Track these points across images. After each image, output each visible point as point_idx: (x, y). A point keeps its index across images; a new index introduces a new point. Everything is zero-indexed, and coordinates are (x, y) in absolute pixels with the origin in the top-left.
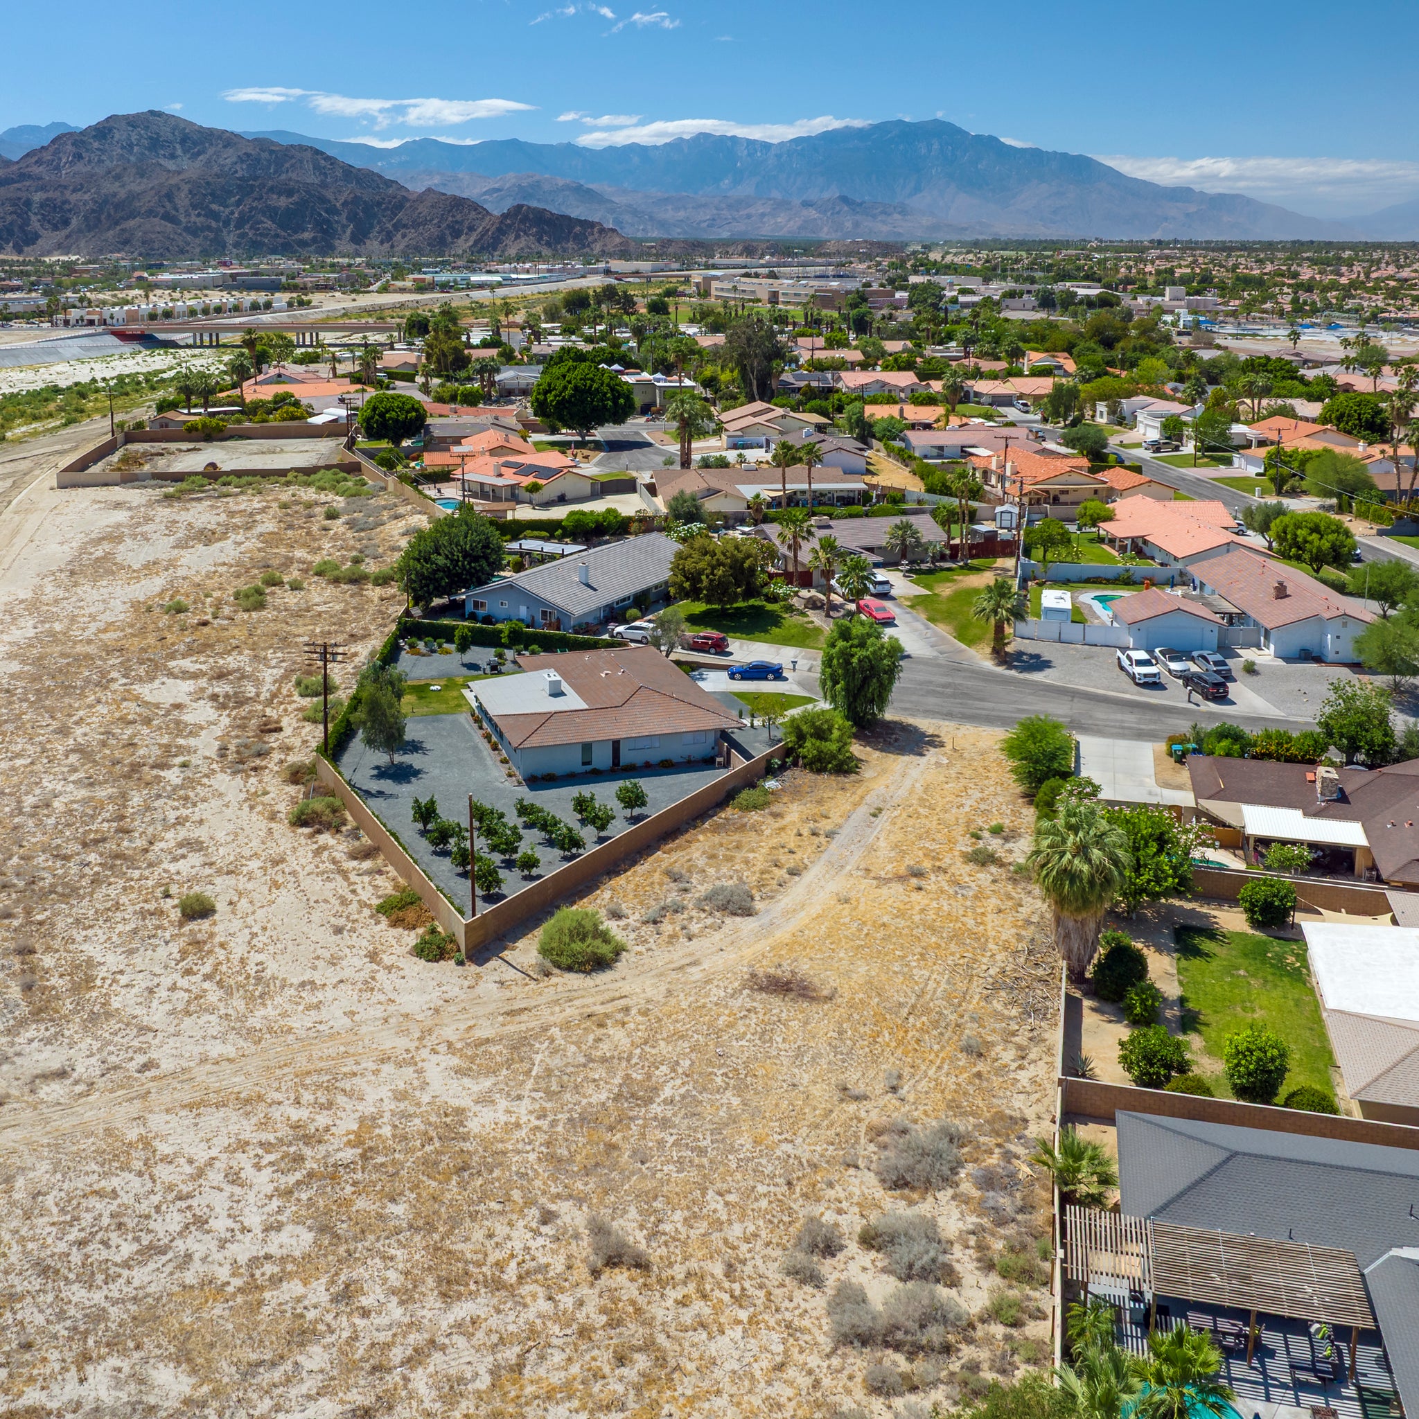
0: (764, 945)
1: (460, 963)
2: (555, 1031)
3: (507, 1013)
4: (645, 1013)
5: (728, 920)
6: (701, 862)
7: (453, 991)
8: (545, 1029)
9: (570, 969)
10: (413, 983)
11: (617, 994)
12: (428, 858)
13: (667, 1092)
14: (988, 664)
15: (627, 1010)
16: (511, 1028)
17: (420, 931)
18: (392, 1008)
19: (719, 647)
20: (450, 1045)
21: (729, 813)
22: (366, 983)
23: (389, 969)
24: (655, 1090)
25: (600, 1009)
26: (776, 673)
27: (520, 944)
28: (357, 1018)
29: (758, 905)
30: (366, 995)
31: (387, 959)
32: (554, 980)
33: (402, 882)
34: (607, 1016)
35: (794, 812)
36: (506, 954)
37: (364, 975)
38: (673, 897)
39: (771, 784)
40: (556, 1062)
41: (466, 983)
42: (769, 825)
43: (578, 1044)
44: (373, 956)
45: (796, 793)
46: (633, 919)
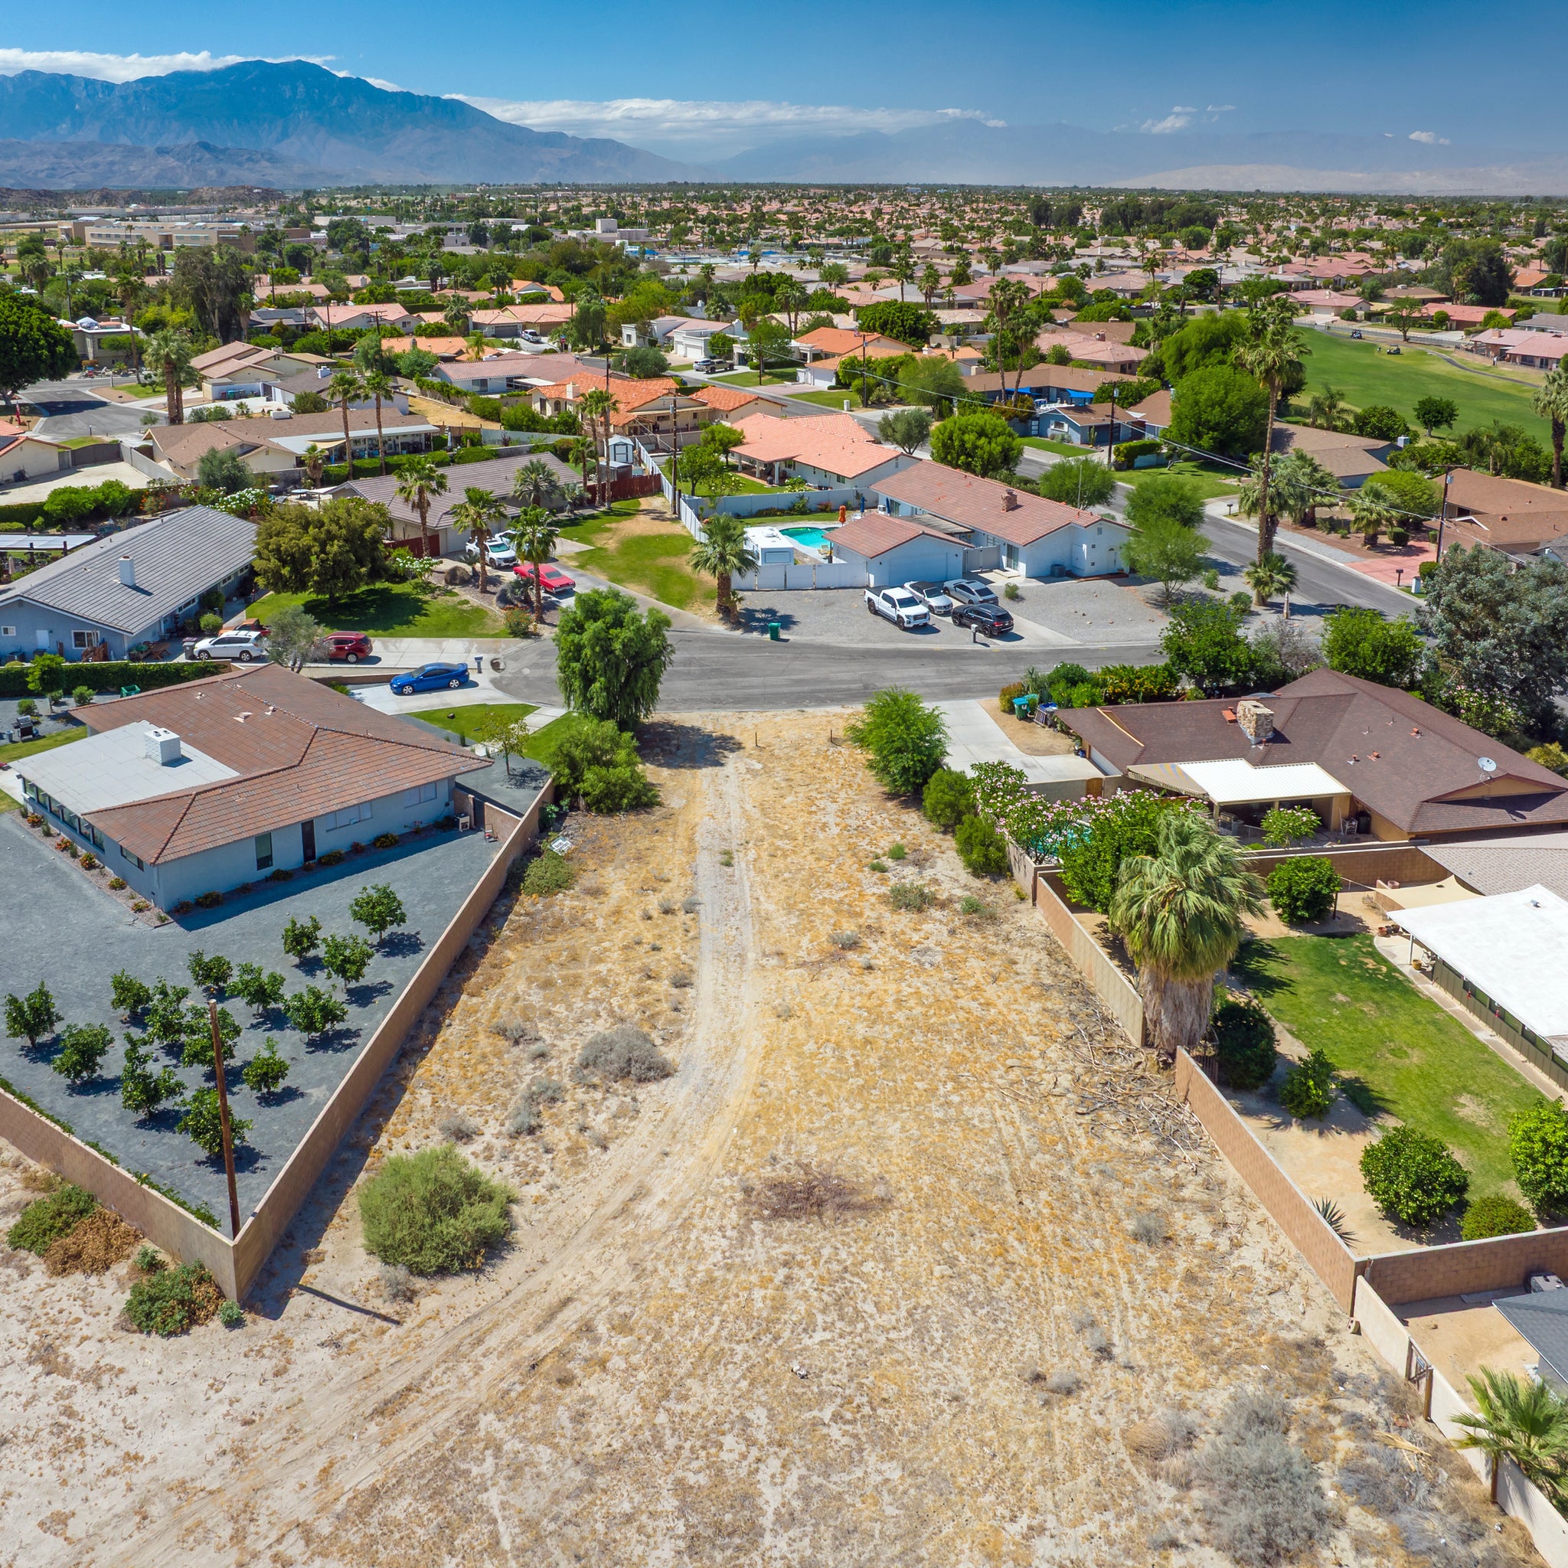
0: (723, 1129)
1: (234, 1323)
2: (487, 1422)
3: (380, 1412)
4: (623, 1326)
5: (642, 1092)
6: (536, 998)
7: (253, 1395)
8: (469, 1425)
9: (443, 1271)
10: (160, 1399)
11: (551, 1298)
12: (65, 1104)
13: (771, 1498)
14: (720, 628)
15: (587, 1328)
16: (406, 1446)
17: (121, 1269)
18: (141, 1477)
19: (360, 652)
20: (307, 1533)
21: (526, 904)
22: (59, 1429)
23: (94, 1377)
24: (747, 1498)
25: (541, 1343)
26: (458, 677)
27: (328, 1243)
28: (76, 1528)
29: (669, 1053)
30: (72, 1462)
31: (80, 1356)
32: (428, 1304)
33: (39, 1168)
34: (563, 1354)
35: (617, 881)
36: (313, 1274)
37: (46, 1410)
38: (529, 1075)
39: (560, 844)
40: (531, 1498)
41: (267, 1366)
42: (597, 912)
43: (547, 1438)
44: (47, 1357)
45: (602, 853)
46: (491, 1133)
